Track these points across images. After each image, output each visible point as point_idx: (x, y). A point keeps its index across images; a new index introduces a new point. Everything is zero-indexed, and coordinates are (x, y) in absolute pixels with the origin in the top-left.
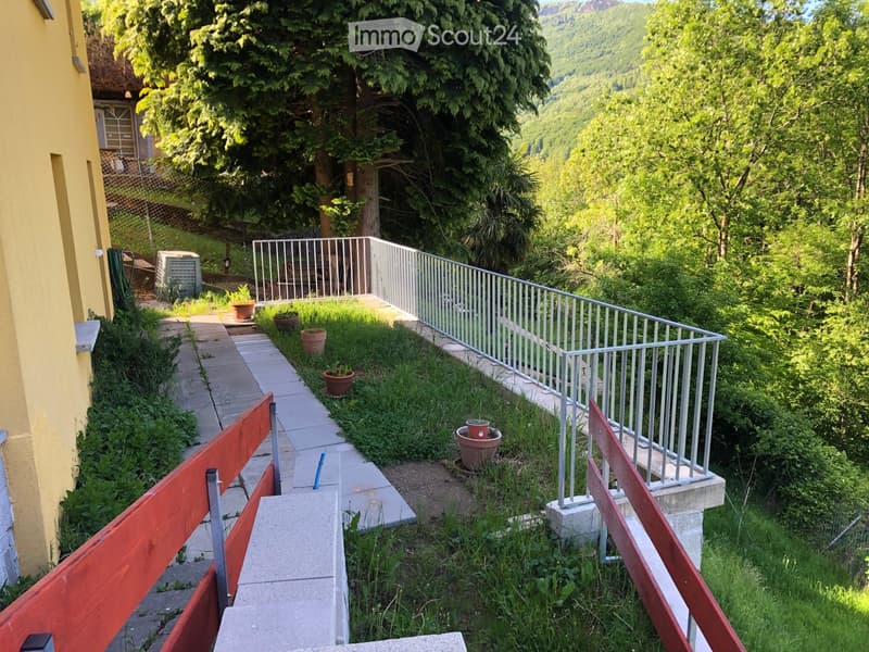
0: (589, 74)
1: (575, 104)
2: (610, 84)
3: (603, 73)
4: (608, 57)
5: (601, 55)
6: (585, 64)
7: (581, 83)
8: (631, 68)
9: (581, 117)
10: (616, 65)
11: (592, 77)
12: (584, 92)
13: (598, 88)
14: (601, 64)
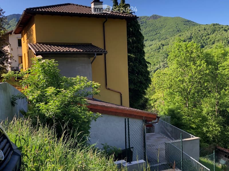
0: (152, 40)
1: (148, 51)
2: (160, 44)
3: (157, 40)
4: (158, 35)
5: (156, 34)
6: (151, 37)
7: (150, 44)
8: (167, 38)
9: (150, 55)
10: (161, 37)
11: (154, 41)
12: (151, 47)
13: (156, 45)
14: (156, 37)
